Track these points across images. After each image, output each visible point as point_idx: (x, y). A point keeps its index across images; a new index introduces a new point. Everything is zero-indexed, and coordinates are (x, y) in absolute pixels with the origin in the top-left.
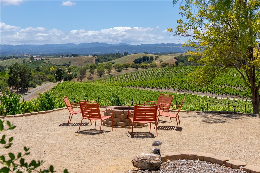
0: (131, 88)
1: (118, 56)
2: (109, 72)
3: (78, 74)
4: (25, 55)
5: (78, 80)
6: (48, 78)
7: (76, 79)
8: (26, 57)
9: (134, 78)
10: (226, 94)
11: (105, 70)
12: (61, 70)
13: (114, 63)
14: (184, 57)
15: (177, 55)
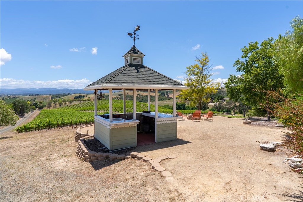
1: (65, 95)
2: (65, 104)
3: (47, 105)
5: (47, 108)
7: (46, 108)
11: (63, 103)
12: (37, 103)
13: (63, 99)
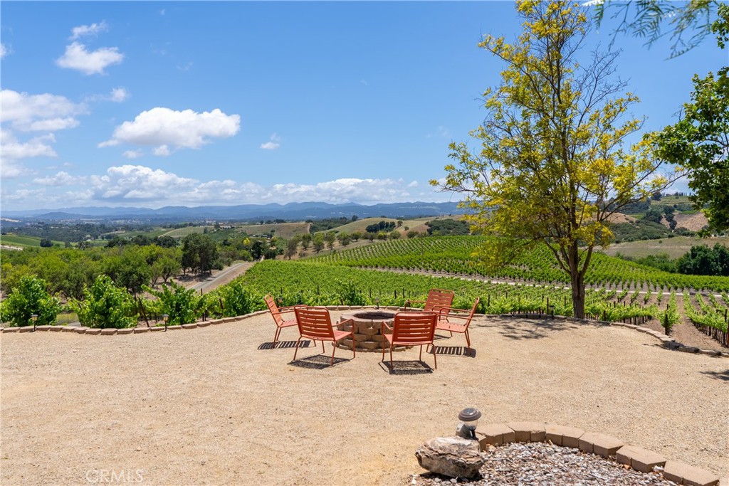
0: (363, 269)
1: (344, 221)
2: (331, 246)
3: (286, 249)
4: (207, 222)
5: (285, 258)
6: (241, 254)
7: (283, 256)
8: (209, 224)
9: (368, 254)
10: (504, 277)
11: (324, 242)
12: (260, 243)
13: (337, 232)
14: (439, 222)
15: (430, 220)
